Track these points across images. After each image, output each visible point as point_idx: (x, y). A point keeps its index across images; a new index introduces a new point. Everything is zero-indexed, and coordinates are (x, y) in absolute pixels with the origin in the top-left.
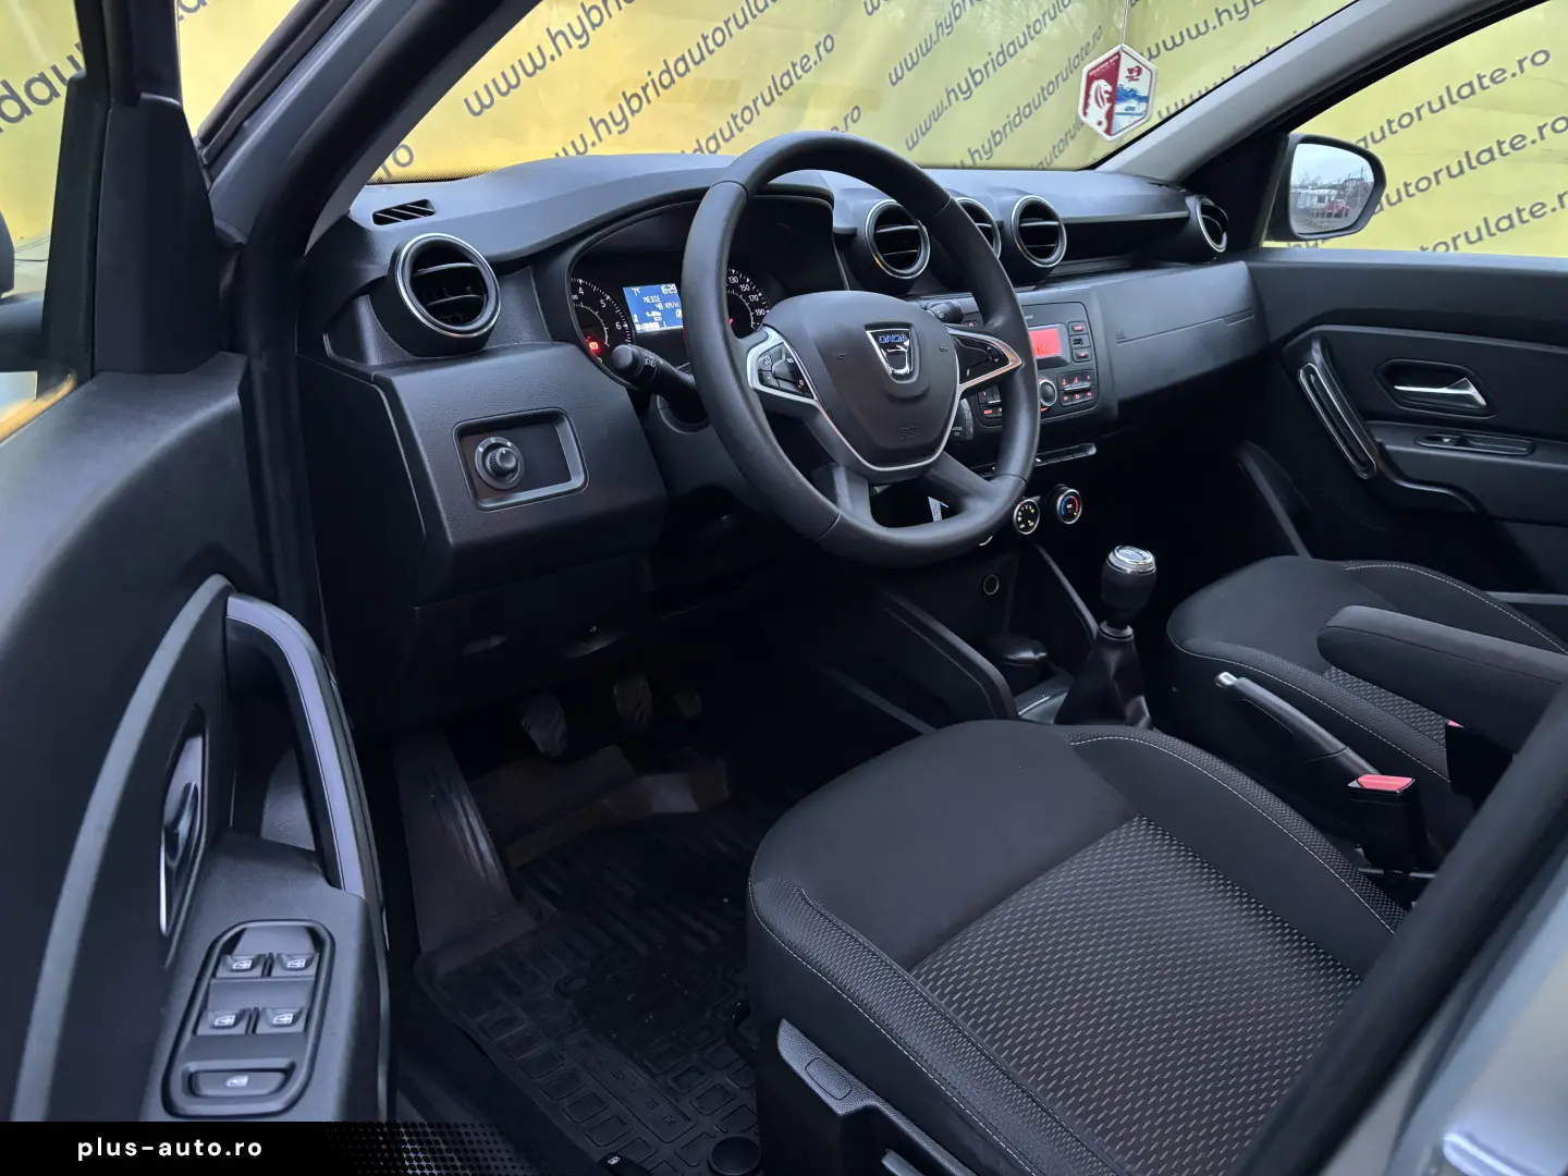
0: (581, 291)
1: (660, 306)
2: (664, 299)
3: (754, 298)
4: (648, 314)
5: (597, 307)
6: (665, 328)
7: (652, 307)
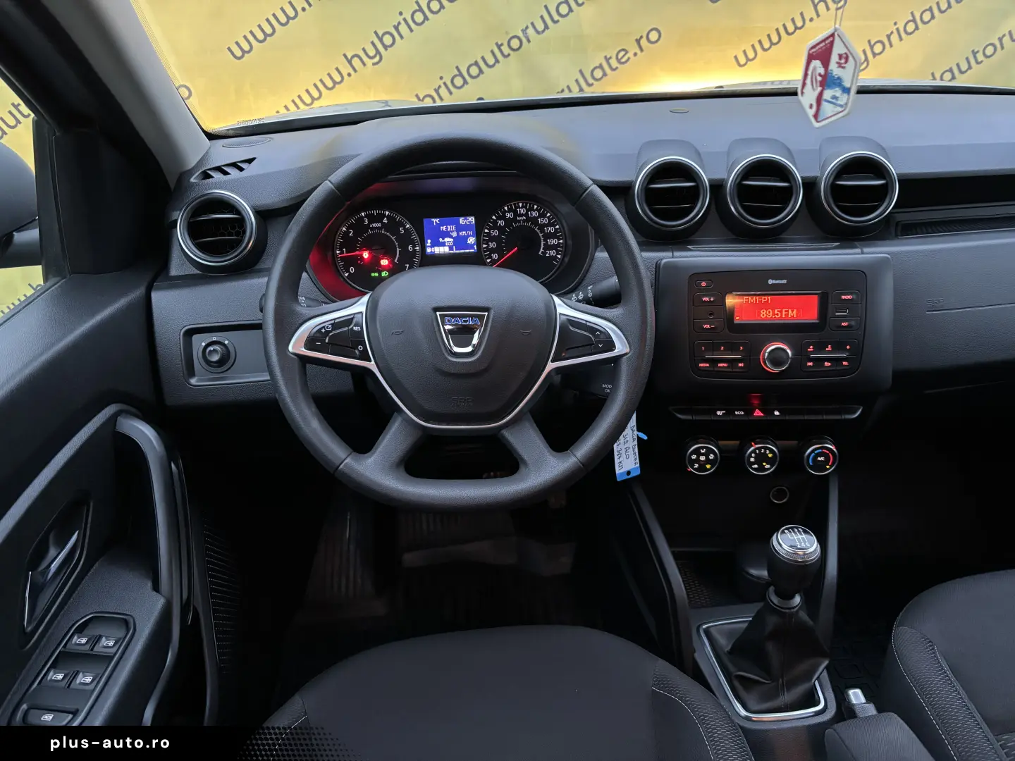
0: (385, 220)
1: (454, 234)
3: (551, 229)
4: (441, 240)
5: (396, 233)
6: (455, 251)
7: (448, 234)
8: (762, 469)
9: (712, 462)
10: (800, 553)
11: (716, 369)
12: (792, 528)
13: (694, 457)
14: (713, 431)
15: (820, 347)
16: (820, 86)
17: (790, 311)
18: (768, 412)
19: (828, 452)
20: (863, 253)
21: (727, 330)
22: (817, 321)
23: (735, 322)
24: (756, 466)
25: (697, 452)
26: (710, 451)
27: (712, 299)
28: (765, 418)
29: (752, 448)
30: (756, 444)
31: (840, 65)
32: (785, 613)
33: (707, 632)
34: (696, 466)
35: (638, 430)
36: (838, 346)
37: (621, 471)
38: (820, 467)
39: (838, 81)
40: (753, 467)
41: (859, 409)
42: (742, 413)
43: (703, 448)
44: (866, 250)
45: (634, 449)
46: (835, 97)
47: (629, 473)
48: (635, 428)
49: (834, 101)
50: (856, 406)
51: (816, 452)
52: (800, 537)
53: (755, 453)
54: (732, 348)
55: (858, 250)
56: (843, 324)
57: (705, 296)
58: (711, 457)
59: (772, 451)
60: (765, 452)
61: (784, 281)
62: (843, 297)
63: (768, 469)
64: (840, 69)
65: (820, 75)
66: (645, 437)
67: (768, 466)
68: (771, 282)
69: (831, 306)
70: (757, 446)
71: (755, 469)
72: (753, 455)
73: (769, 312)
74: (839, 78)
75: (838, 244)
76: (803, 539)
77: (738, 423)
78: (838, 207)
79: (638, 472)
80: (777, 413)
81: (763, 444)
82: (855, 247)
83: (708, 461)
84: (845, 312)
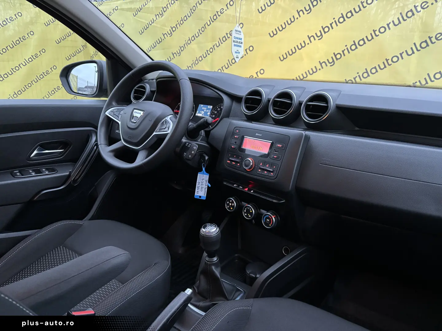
2: (208, 109)
24: (246, 214)
35: (208, 182)
37: (197, 195)
45: (205, 189)
47: (200, 197)
48: (207, 181)
63: (249, 217)
66: (210, 186)
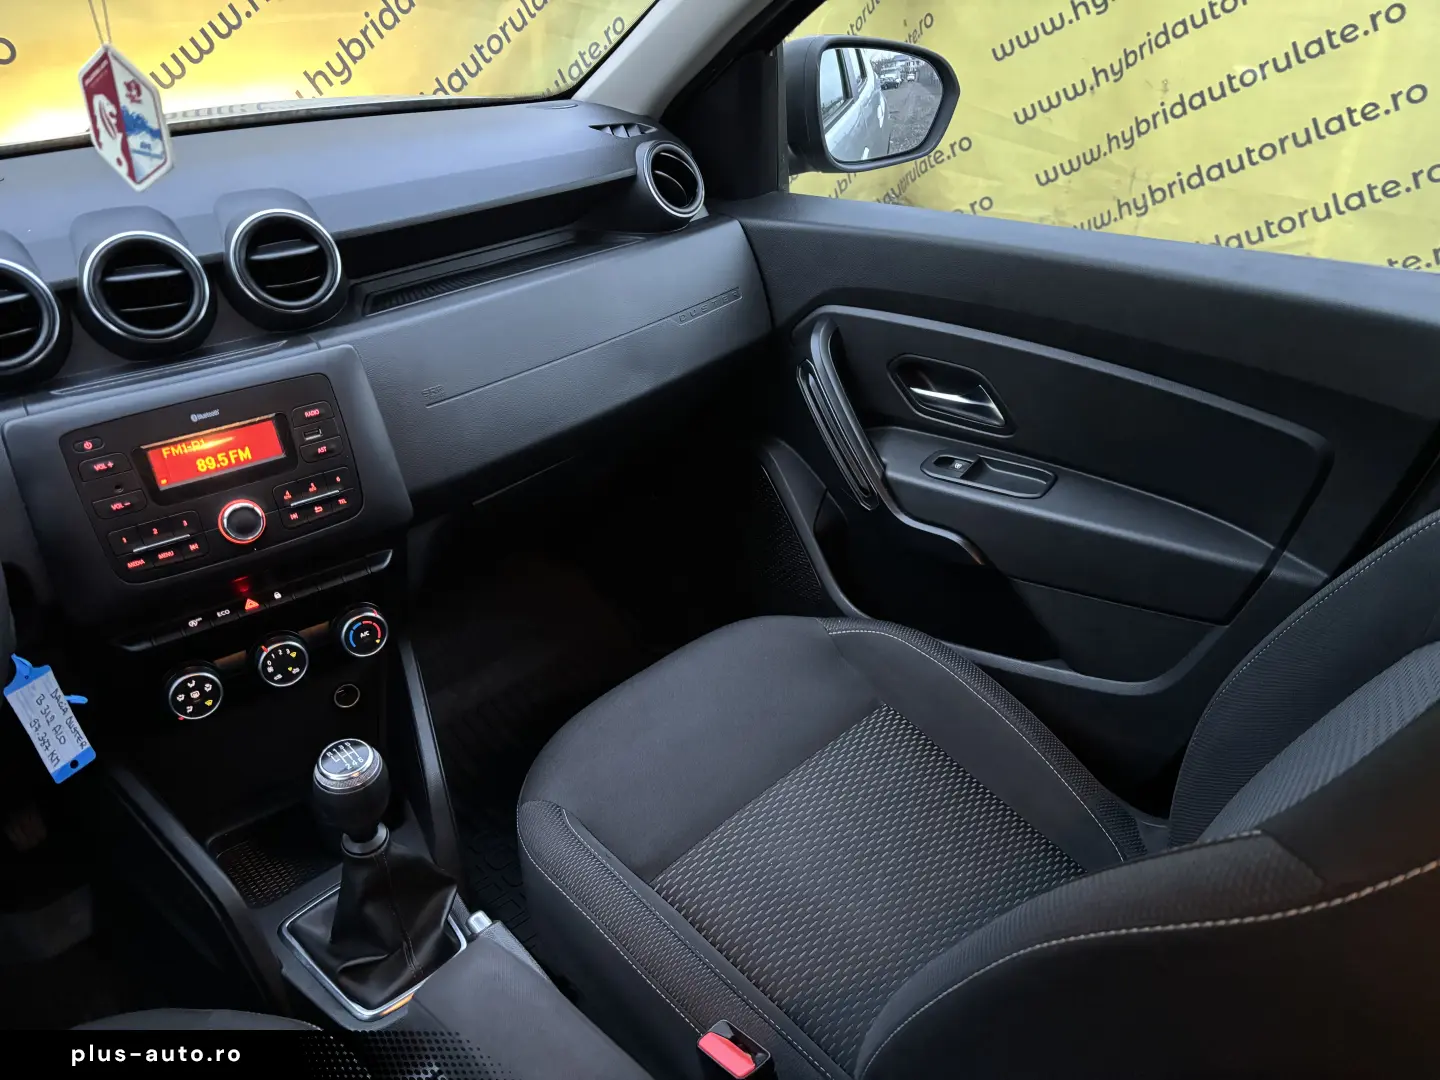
8: (288, 677)
9: (213, 695)
10: (355, 774)
11: (157, 565)
12: (336, 747)
13: (181, 698)
14: (198, 652)
15: (300, 490)
16: (120, 131)
17: (240, 451)
18: (264, 597)
19: (370, 622)
20: (320, 348)
21: (154, 504)
22: (283, 456)
23: (162, 489)
25: (183, 688)
26: (201, 682)
27: (110, 464)
28: (263, 608)
29: (265, 654)
30: (267, 647)
31: (133, 100)
32: (372, 858)
33: (293, 930)
34: (190, 709)
36: (325, 482)
38: (370, 644)
39: (139, 122)
40: (276, 678)
41: (388, 553)
42: (227, 612)
43: (189, 680)
44: (323, 343)
46: (143, 145)
49: (147, 150)
50: (383, 551)
51: (354, 628)
52: (348, 754)
53: (271, 659)
54: (171, 527)
55: (313, 346)
56: (319, 451)
57: (96, 463)
58: (208, 687)
59: (293, 648)
60: (284, 652)
61: (216, 413)
62: (306, 414)
64: (135, 104)
65: (112, 115)
67: (297, 670)
68: (194, 418)
69: (295, 431)
70: (270, 649)
71: (278, 682)
72: (269, 663)
73: (210, 461)
74: (138, 117)
75: (285, 342)
76: (353, 755)
77: (227, 627)
78: (269, 292)
79: (93, 756)
80: (278, 596)
81: (279, 642)
82: (308, 342)
83: (204, 696)
84: (318, 433)
